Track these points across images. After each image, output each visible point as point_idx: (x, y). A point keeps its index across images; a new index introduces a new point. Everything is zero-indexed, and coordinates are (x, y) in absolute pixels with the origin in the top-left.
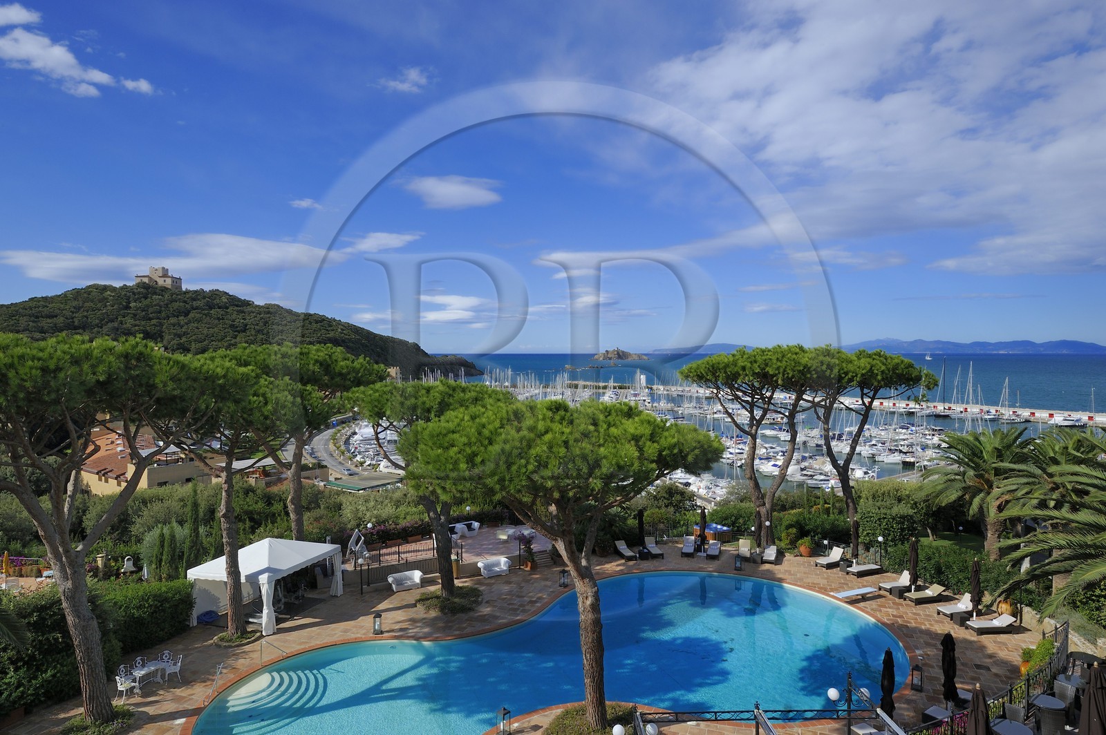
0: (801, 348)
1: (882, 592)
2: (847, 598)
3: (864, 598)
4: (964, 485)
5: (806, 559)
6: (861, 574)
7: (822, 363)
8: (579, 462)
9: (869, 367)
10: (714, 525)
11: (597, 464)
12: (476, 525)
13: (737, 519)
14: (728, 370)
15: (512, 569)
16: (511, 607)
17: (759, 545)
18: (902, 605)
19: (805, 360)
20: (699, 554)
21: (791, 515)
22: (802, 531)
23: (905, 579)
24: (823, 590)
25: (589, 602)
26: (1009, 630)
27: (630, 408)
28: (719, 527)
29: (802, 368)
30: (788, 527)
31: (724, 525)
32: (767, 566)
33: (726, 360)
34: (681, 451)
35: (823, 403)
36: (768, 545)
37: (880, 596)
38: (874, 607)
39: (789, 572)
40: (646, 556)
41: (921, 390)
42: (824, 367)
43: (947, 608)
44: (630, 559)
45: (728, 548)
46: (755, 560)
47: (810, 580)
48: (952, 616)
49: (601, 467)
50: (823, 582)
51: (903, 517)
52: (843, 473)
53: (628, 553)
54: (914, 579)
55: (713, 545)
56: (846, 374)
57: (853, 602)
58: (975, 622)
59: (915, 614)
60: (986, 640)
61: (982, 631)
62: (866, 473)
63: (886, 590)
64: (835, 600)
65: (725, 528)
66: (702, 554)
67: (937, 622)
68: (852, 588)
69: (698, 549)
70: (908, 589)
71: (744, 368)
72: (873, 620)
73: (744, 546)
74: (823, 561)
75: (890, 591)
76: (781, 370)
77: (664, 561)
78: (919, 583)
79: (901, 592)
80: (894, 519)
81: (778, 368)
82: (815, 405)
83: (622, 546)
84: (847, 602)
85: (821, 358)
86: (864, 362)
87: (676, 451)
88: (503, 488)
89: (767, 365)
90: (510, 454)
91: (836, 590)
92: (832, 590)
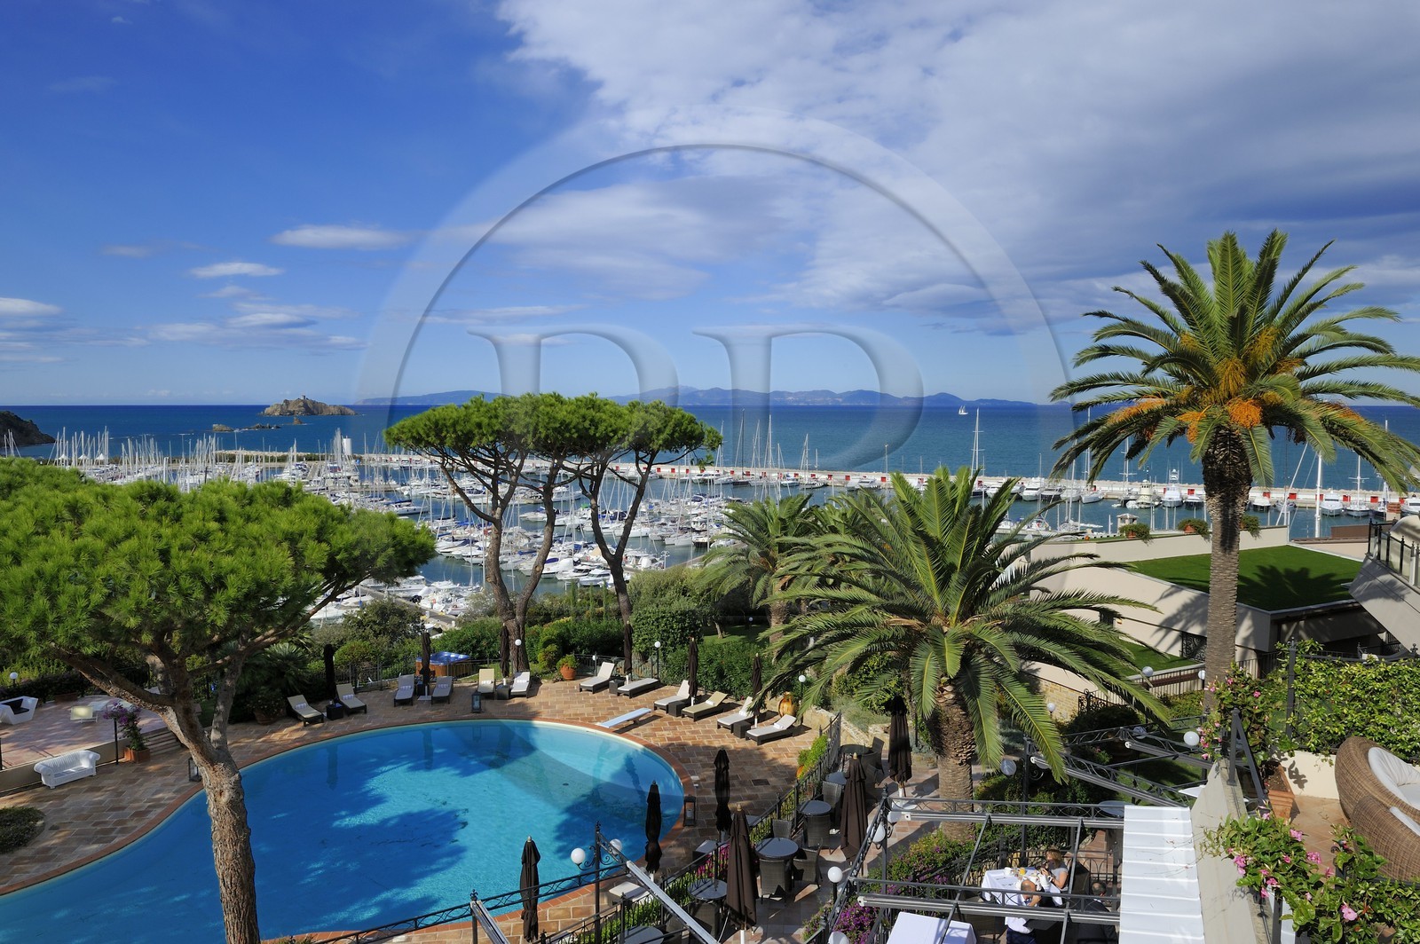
0: (558, 398)
1: (658, 712)
2: (616, 726)
3: (636, 723)
4: (747, 567)
5: (568, 684)
6: (634, 693)
7: (584, 417)
8: (186, 582)
9: (642, 423)
10: (446, 654)
11: (220, 583)
12: (30, 702)
13: (478, 642)
14: (458, 428)
15: (102, 768)
16: (99, 828)
17: (506, 674)
18: (679, 723)
19: (562, 414)
20: (421, 698)
21: (549, 630)
22: (565, 645)
23: (683, 691)
24: (588, 722)
25: (224, 799)
26: (791, 732)
27: (289, 492)
28: (453, 655)
29: (558, 425)
30: (546, 644)
31: (460, 653)
32: (517, 700)
33: (455, 415)
34: (365, 553)
35: (589, 472)
36: (519, 672)
37: (656, 717)
38: (648, 732)
39: (546, 705)
40: (338, 712)
41: (702, 452)
42: (587, 424)
43: (728, 719)
44: (313, 721)
45: (465, 682)
46: (500, 695)
47: (571, 711)
48: (732, 728)
49: (226, 587)
50: (586, 710)
51: (684, 614)
52: (615, 563)
53: (310, 713)
54: (693, 691)
55: (442, 685)
56: (615, 432)
57: (622, 730)
58: (757, 730)
59: (693, 732)
60: (770, 749)
61: (763, 739)
62: (654, 561)
63: (662, 708)
64: (600, 733)
65: (461, 656)
66: (427, 698)
67: (717, 737)
68: (623, 713)
69: (419, 691)
70: (687, 703)
71: (479, 425)
73: (487, 678)
74: (589, 682)
75: (667, 709)
76: (531, 428)
77: (368, 715)
78: (700, 693)
79: (678, 709)
80: (673, 617)
81: (527, 426)
82: (579, 474)
83: (299, 703)
84: (616, 732)
85: (583, 411)
86: (637, 418)
87: (357, 553)
88: (43, 636)
89: (511, 421)
90: (55, 578)
91: (604, 718)
92: (598, 719)
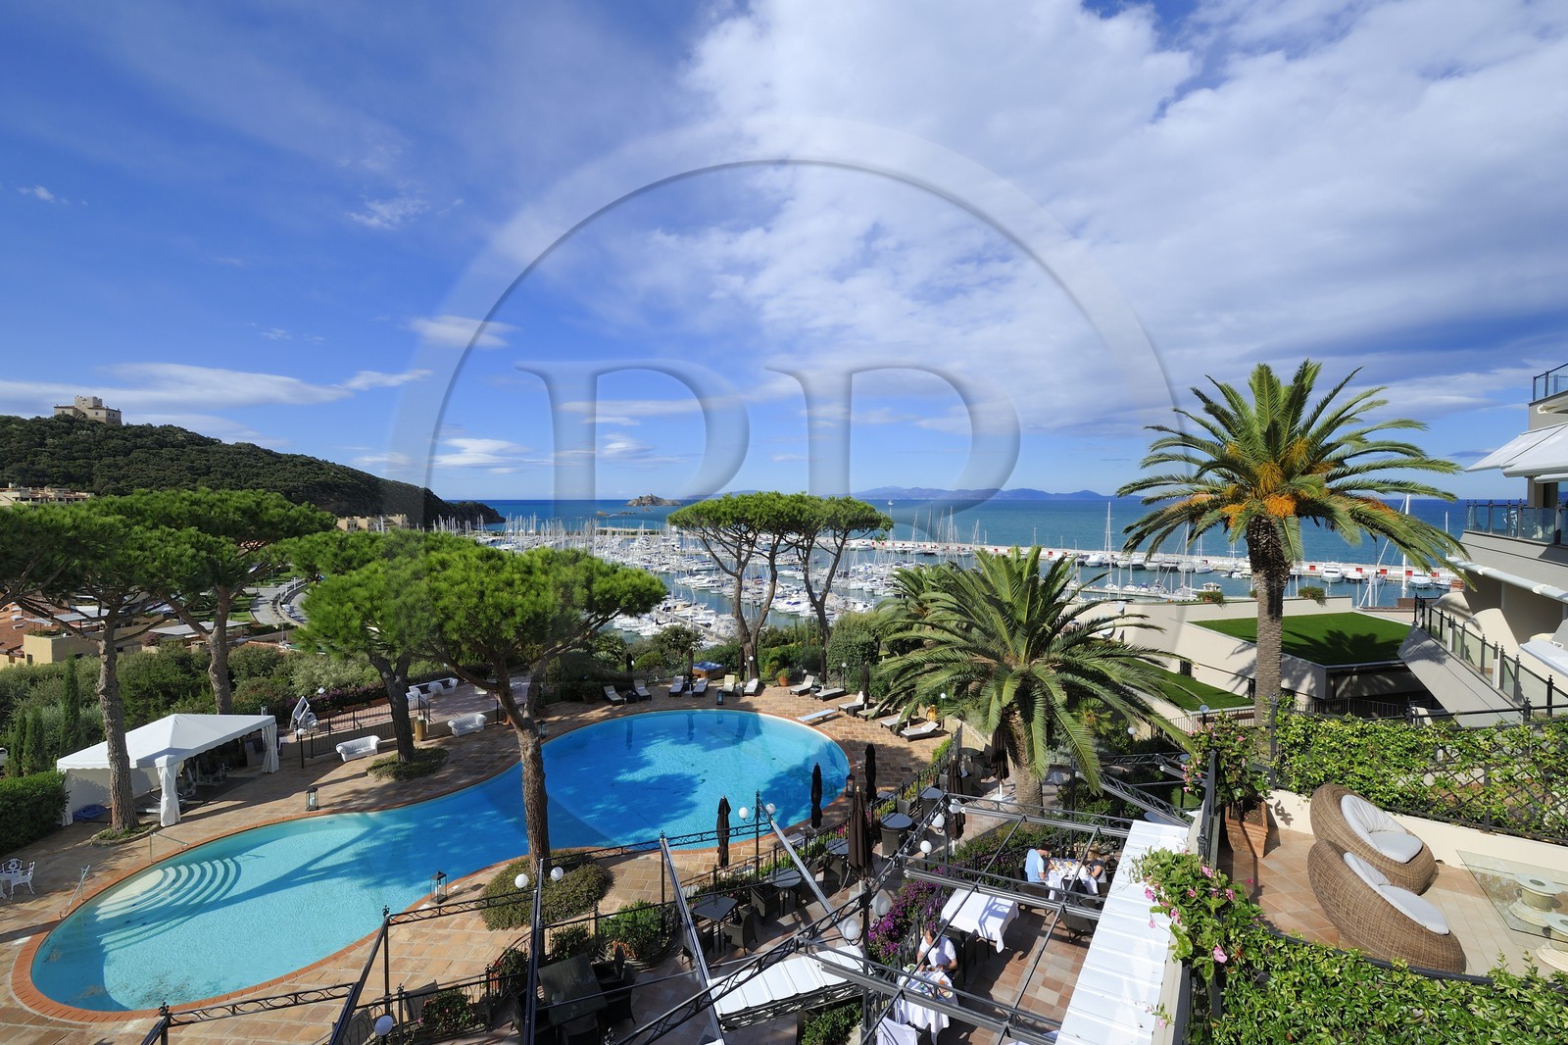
0: (779, 496)
1: (842, 713)
2: (809, 720)
3: (825, 719)
4: (908, 613)
5: (783, 688)
6: (826, 698)
7: (794, 508)
9: (833, 511)
10: (709, 664)
12: (454, 681)
13: (730, 656)
14: (711, 515)
16: (478, 764)
17: (742, 679)
18: (854, 722)
19: (779, 506)
20: (687, 692)
21: (776, 651)
22: (785, 661)
23: (859, 699)
24: (792, 716)
25: (528, 753)
26: (934, 734)
28: (713, 664)
29: (775, 513)
30: (771, 661)
31: (718, 663)
32: (747, 699)
33: (709, 507)
35: (801, 544)
36: (751, 679)
37: (839, 716)
38: (832, 726)
39: (766, 702)
40: (634, 699)
41: (879, 532)
42: (795, 512)
43: (889, 721)
44: (616, 703)
45: (715, 684)
46: (736, 694)
47: (782, 708)
48: (891, 728)
50: (792, 708)
51: (864, 644)
52: (818, 606)
53: (616, 697)
55: (701, 683)
56: (814, 518)
57: (814, 724)
58: (909, 731)
59: (863, 729)
60: (915, 746)
61: (912, 738)
63: (844, 710)
64: (800, 724)
65: (718, 666)
66: (690, 692)
67: (879, 734)
68: (817, 711)
69: (685, 688)
70: (861, 708)
71: (725, 514)
72: (829, 739)
73: (729, 682)
74: (797, 688)
75: (847, 711)
76: (758, 515)
77: (652, 702)
79: (854, 711)
80: (857, 647)
81: (755, 514)
82: (796, 545)
83: (612, 693)
84: (811, 725)
85: (793, 504)
86: (830, 509)
89: (746, 510)
91: (804, 714)
92: (799, 715)
